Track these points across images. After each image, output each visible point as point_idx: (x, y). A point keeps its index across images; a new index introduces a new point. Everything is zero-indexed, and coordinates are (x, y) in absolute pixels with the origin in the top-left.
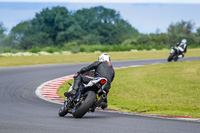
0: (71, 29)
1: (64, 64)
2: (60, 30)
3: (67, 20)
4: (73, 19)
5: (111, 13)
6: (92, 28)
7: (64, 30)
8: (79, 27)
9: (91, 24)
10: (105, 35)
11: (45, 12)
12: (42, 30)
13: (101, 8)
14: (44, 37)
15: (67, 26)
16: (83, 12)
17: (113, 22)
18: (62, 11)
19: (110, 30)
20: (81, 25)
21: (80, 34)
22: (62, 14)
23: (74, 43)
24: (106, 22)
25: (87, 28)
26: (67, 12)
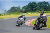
0: (37, 7)
1: (34, 16)
2: (34, 8)
3: (36, 5)
4: (37, 5)
5: (47, 3)
6: (42, 7)
7: (35, 8)
8: (39, 7)
9: (42, 6)
10: (46, 9)
11: (30, 3)
12: (30, 8)
13: (44, 2)
14: (30, 9)
15: (36, 7)
16: (40, 3)
17: (48, 5)
18: (35, 3)
19: (47, 7)
20: (39, 6)
21: (39, 8)
22: (35, 4)
23: (38, 11)
24: (46, 5)
25: (41, 7)
26: (36, 3)
